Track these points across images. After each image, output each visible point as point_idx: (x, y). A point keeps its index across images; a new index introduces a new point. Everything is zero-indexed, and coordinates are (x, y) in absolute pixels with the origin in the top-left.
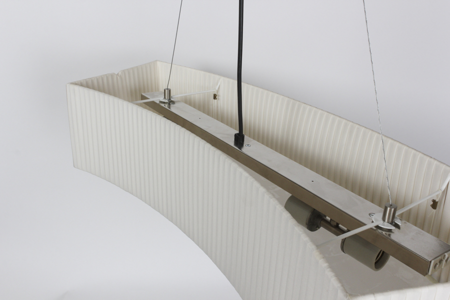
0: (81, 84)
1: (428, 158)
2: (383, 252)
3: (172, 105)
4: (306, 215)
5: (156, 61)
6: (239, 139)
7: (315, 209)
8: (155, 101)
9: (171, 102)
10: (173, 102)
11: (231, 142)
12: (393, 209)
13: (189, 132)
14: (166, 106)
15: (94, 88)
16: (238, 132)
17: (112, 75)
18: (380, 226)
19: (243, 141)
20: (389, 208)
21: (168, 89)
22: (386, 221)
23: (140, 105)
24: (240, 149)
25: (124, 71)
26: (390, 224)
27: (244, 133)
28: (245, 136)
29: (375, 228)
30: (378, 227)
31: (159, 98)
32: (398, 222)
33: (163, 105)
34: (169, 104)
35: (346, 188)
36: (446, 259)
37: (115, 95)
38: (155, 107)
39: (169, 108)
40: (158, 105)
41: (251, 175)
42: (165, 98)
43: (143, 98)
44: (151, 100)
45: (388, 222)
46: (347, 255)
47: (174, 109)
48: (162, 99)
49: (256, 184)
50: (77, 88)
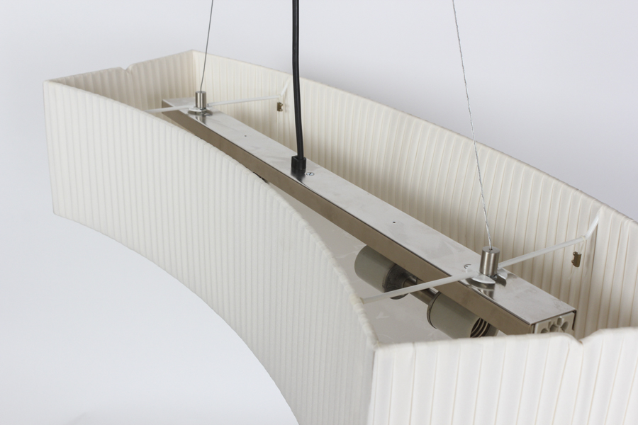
0: (67, 82)
1: (573, 191)
2: (489, 325)
3: (207, 117)
4: (383, 272)
5: (192, 50)
6: (299, 165)
7: (396, 264)
8: (181, 111)
9: (206, 113)
10: (210, 113)
11: (287, 170)
12: (493, 255)
13: (217, 149)
14: (199, 119)
15: (87, 89)
16: (296, 154)
17: (118, 71)
18: (474, 279)
19: (304, 167)
20: (487, 254)
21: (201, 92)
22: (485, 273)
23: (157, 115)
24: (300, 180)
25: (137, 66)
26: (491, 277)
27: (305, 156)
28: (307, 160)
29: (466, 283)
30: (471, 281)
31: (188, 107)
32: (504, 276)
33: (193, 117)
34: (204, 116)
35: (442, 233)
36: (562, 324)
37: (122, 100)
38: (180, 119)
39: (204, 121)
40: (186, 116)
41: (291, 204)
42: (197, 106)
43: (164, 105)
44: (174, 108)
45: (487, 275)
46: (437, 330)
47: (211, 124)
48: (192, 108)
49: (296, 216)
50: (59, 87)
